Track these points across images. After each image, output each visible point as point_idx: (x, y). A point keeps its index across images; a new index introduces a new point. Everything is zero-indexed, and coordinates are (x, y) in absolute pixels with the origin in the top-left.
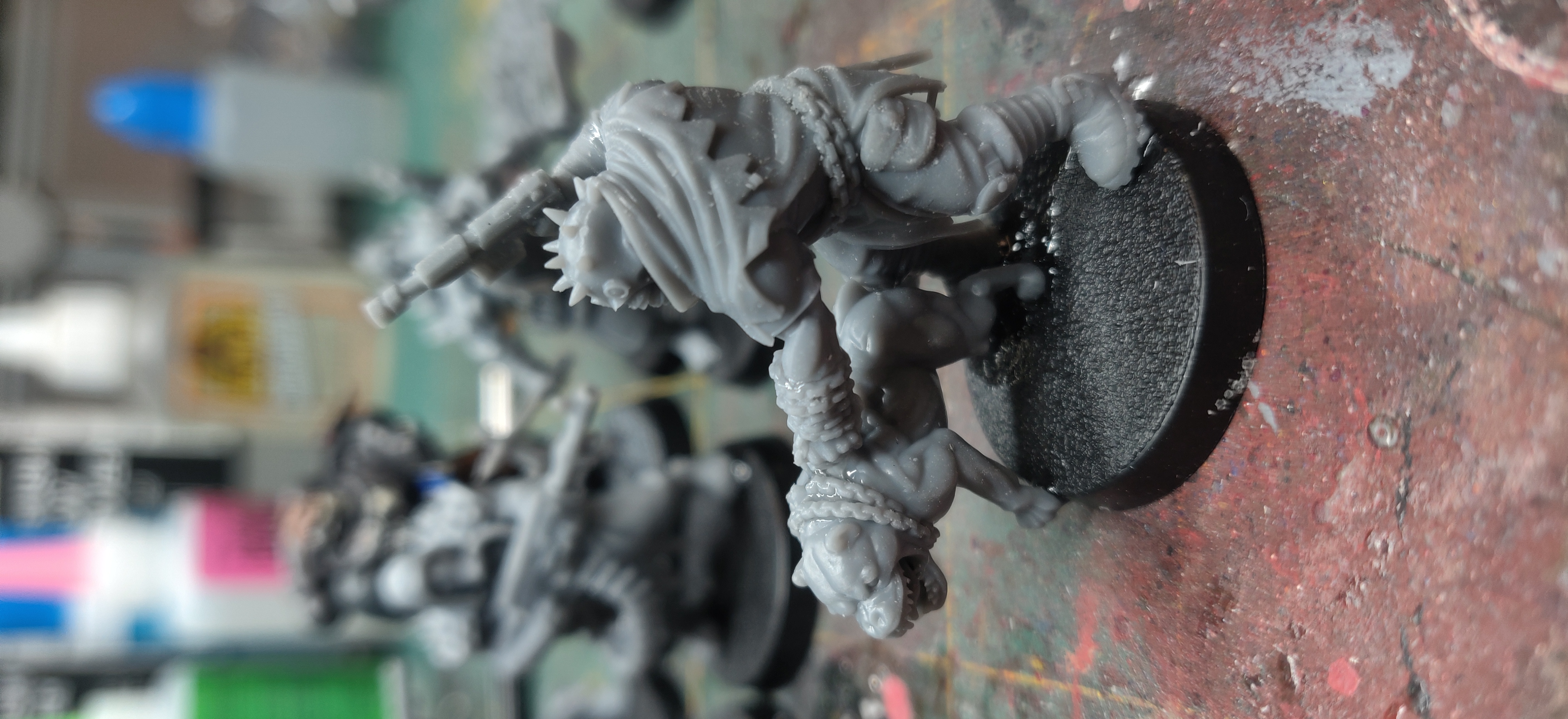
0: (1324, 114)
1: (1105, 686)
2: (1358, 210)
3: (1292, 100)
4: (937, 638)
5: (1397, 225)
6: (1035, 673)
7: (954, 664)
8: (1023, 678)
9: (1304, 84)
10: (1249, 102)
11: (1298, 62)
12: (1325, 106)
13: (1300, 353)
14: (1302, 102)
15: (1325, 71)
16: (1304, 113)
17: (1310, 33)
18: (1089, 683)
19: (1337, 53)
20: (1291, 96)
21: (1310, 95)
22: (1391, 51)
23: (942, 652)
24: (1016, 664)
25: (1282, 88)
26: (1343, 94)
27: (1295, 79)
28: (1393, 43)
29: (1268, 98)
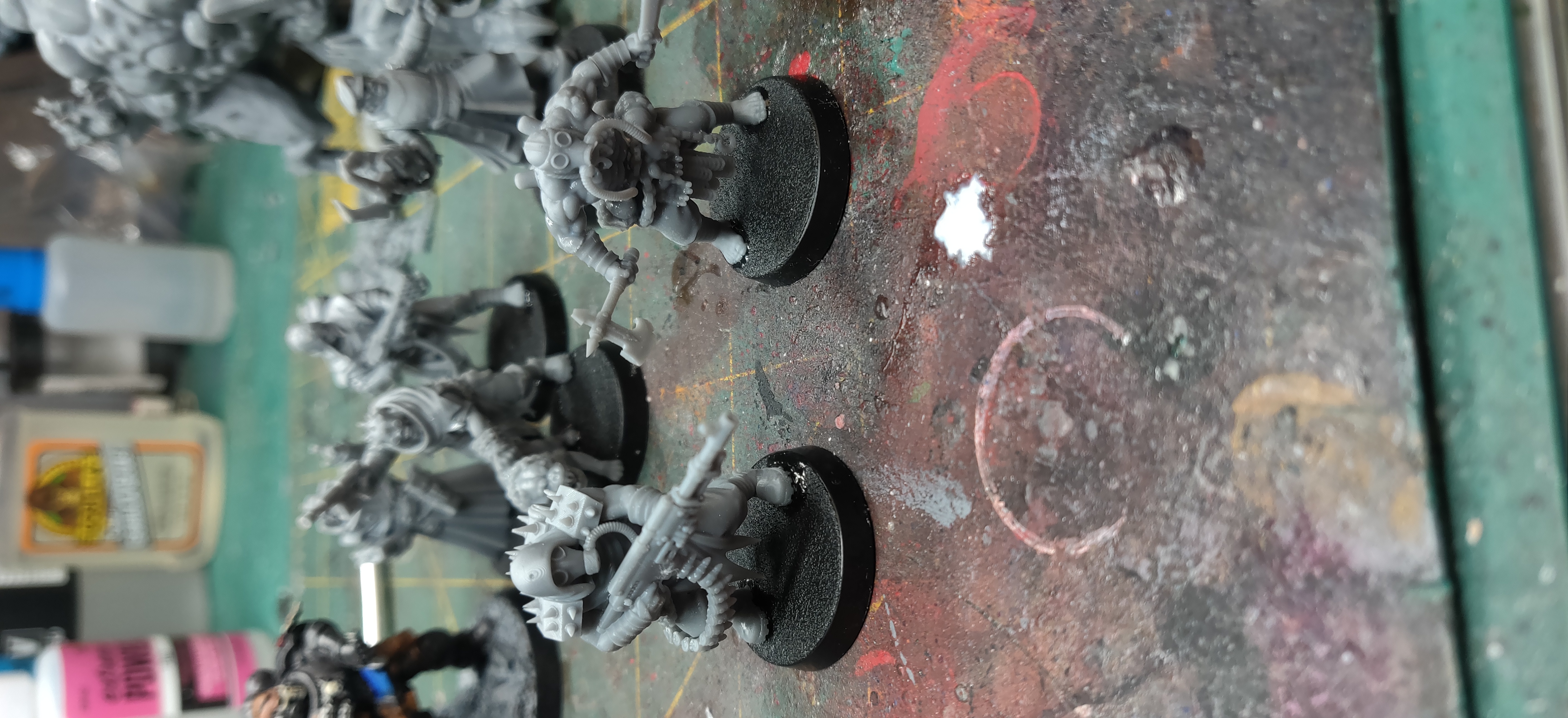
0: (934, 521)
2: (949, 576)
3: (919, 509)
5: (965, 589)
9: (924, 502)
10: (899, 502)
11: (922, 489)
12: (934, 517)
13: (925, 645)
14: (924, 511)
15: (934, 498)
16: (924, 517)
17: (927, 476)
19: (939, 491)
20: (918, 506)
21: (928, 508)
22: (961, 499)
25: (914, 501)
26: (941, 513)
27: (921, 498)
28: (963, 495)
29: (908, 503)
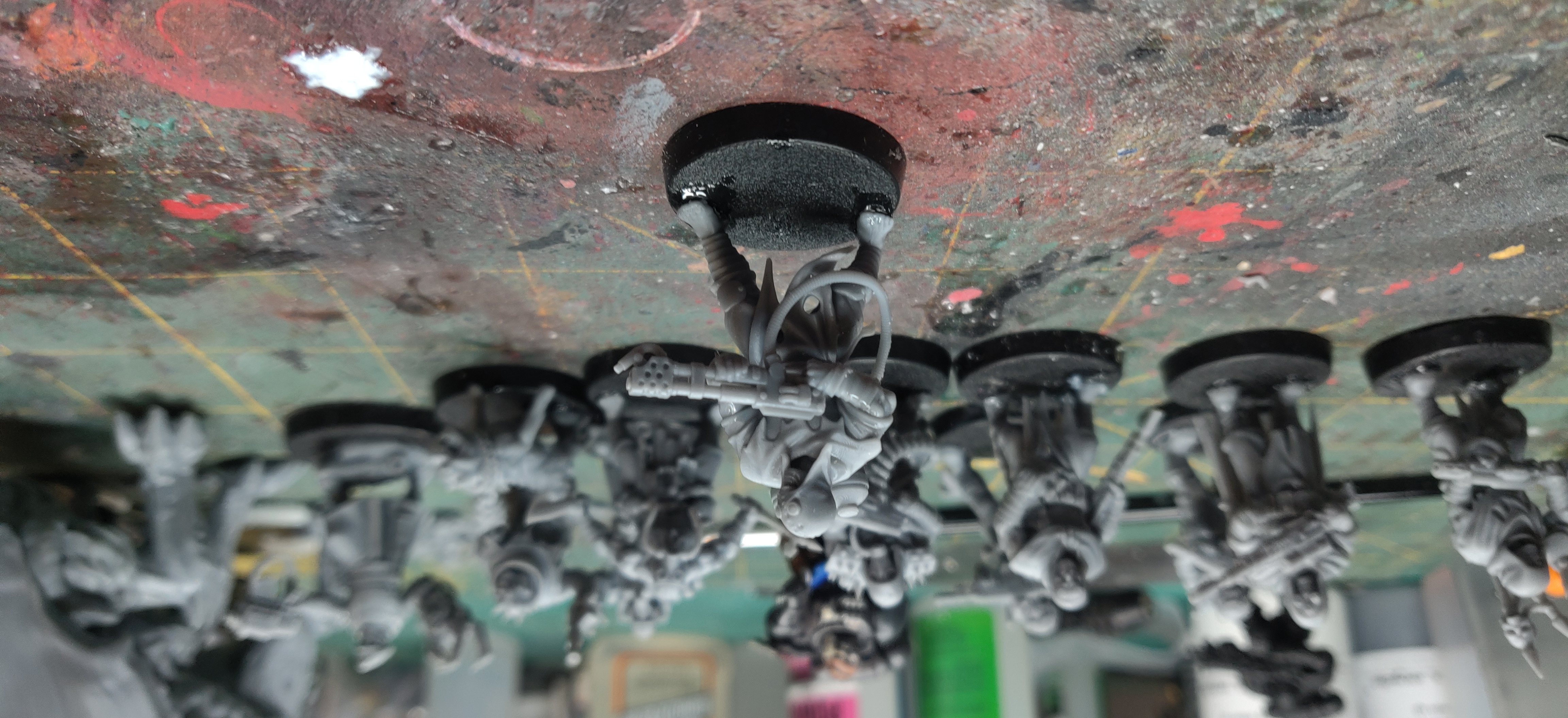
0: (669, 110)
1: (961, 202)
3: (657, 122)
4: (927, 276)
5: (740, 88)
6: (951, 233)
7: (945, 268)
8: (954, 238)
9: (649, 117)
10: (651, 138)
12: (665, 109)
14: (659, 118)
15: (646, 109)
17: (622, 113)
18: (960, 209)
19: (637, 104)
20: (655, 123)
21: (656, 115)
22: (644, 86)
23: (936, 273)
24: (946, 241)
25: (649, 125)
26: (661, 103)
27: (646, 120)
28: (641, 84)
29: (652, 131)
